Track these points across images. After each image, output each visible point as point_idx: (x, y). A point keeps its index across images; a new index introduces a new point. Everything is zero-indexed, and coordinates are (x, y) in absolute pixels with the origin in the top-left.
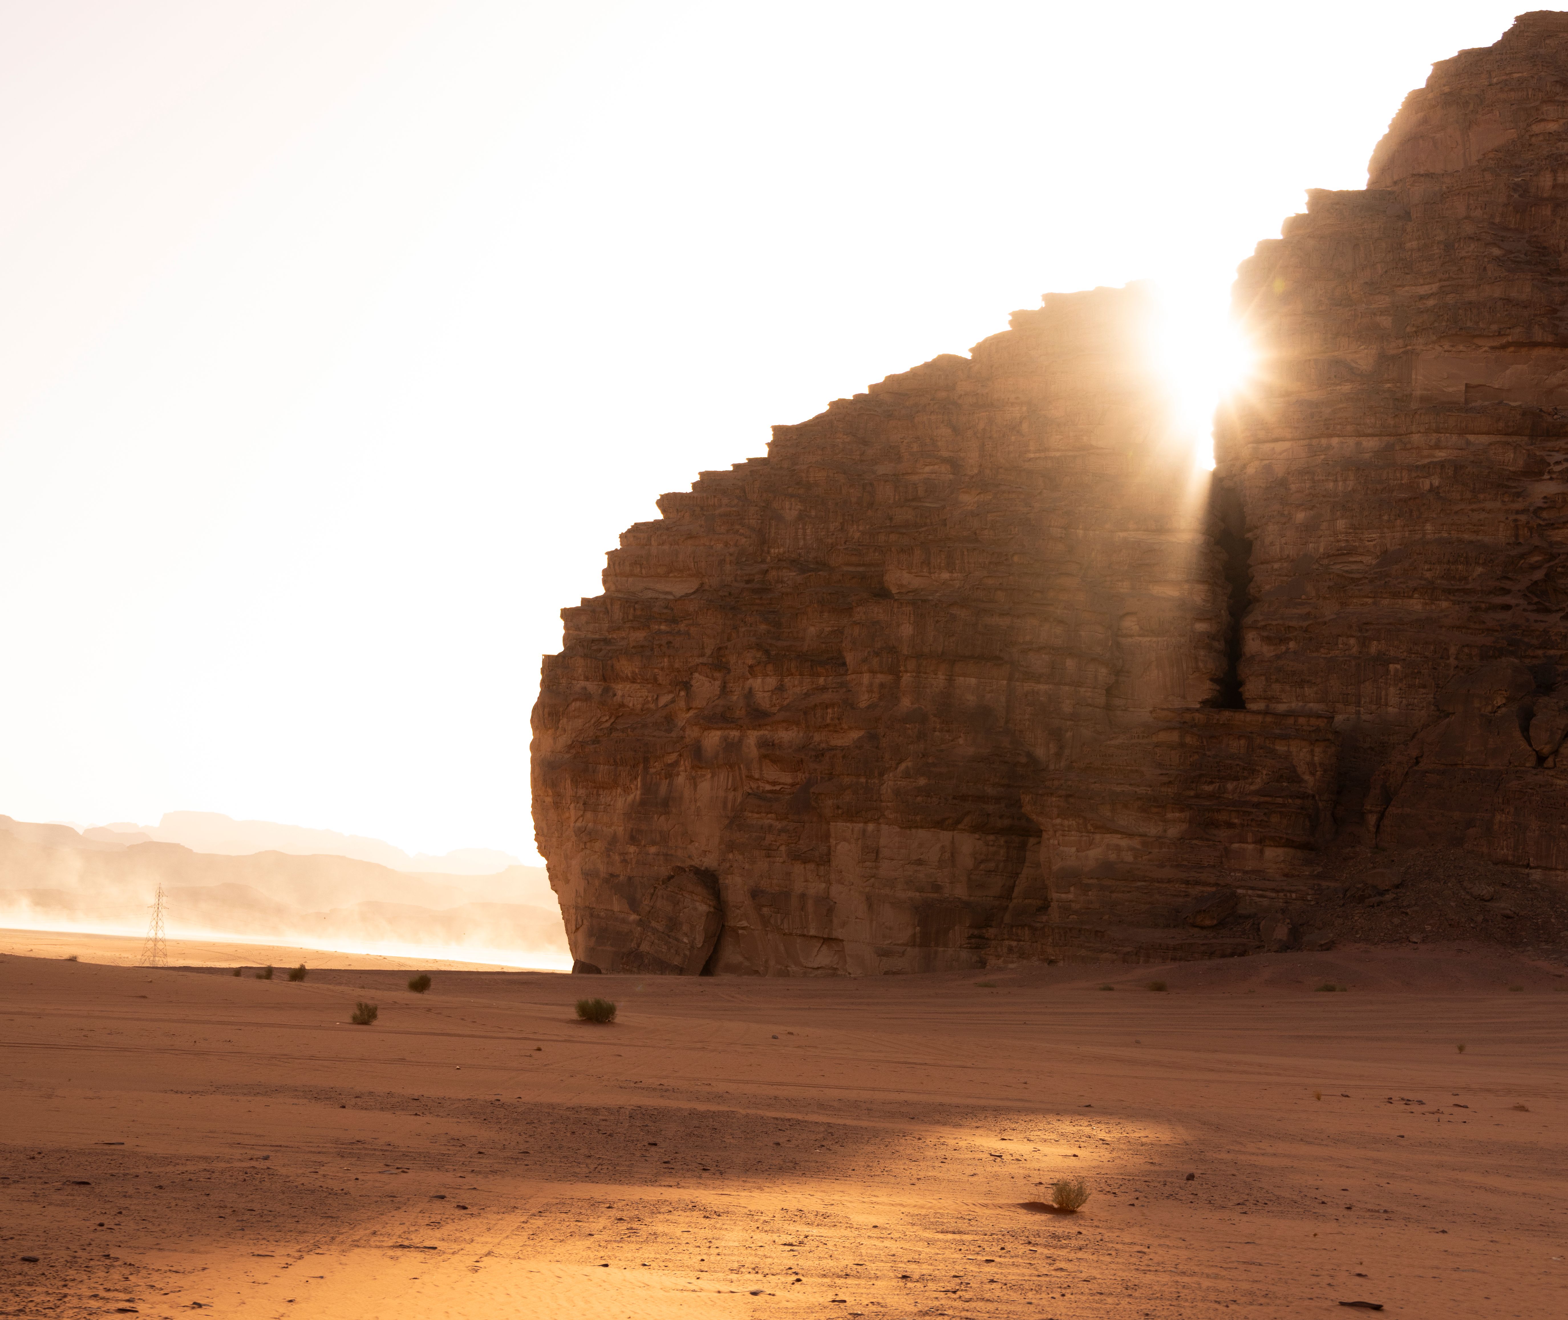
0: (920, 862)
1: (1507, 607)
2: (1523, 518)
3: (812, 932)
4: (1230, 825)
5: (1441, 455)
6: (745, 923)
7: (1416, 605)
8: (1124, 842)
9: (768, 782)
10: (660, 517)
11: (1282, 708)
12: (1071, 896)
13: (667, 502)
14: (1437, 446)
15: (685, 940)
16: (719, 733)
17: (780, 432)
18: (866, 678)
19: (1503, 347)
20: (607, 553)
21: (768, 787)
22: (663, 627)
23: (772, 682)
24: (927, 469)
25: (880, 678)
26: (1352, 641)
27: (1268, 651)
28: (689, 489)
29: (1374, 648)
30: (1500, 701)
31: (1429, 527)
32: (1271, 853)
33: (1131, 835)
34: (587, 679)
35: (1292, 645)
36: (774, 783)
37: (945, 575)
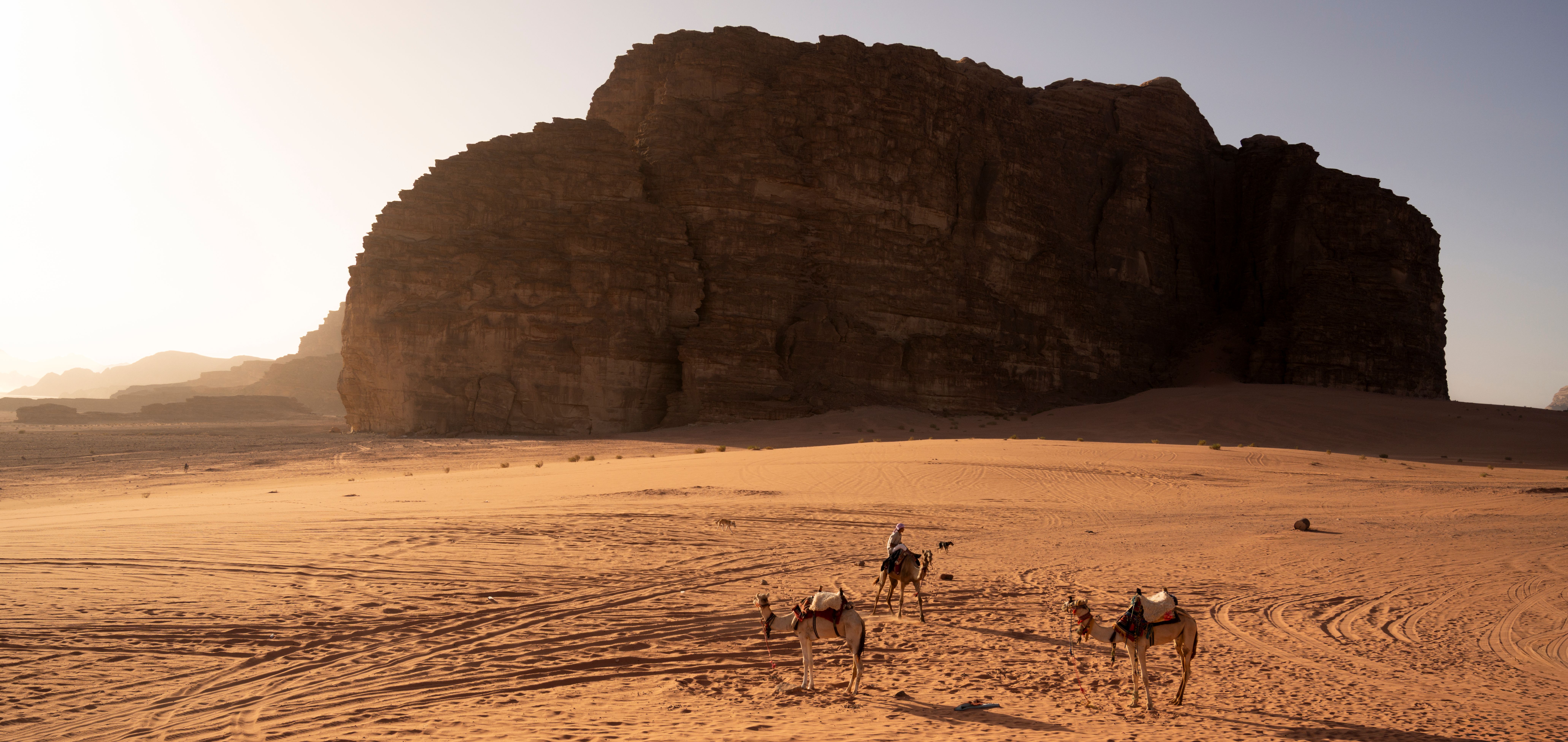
0: (623, 373)
1: (806, 282)
2: (806, 249)
3: (570, 403)
4: (755, 361)
5: (772, 221)
6: (527, 399)
7: (776, 278)
8: (722, 367)
9: (533, 337)
10: (400, 200)
11: (729, 313)
12: (704, 388)
13: (403, 194)
14: (771, 218)
15: (504, 407)
16: (500, 313)
17: (438, 162)
18: (590, 295)
19: (784, 183)
20: (376, 216)
21: (533, 339)
22: (437, 259)
23: (529, 292)
24: (541, 195)
25: (597, 295)
26: (757, 290)
27: (721, 291)
28: (411, 187)
29: (766, 293)
30: (824, 317)
31: (776, 249)
32: (772, 371)
33: (724, 365)
34: (396, 280)
35: (730, 289)
36: (537, 337)
37: (602, 251)
